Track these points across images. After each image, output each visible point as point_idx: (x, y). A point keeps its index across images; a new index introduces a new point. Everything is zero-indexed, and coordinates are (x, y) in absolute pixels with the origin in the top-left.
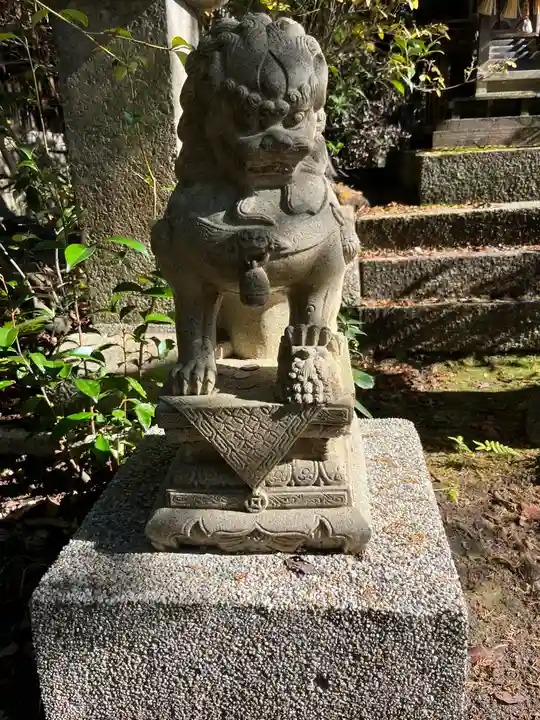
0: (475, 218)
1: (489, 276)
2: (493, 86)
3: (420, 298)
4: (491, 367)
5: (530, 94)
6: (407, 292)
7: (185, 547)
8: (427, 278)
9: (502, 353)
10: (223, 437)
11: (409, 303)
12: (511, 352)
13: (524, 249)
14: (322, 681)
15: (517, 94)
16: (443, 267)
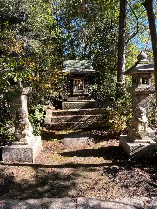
0: (67, 112)
1: (67, 120)
2: (76, 92)
3: (58, 122)
4: (66, 131)
5: (80, 94)
6: (57, 122)
7: (14, 145)
8: (59, 120)
9: (68, 129)
10: (17, 137)
11: (57, 123)
12: (69, 129)
13: (73, 116)
14: (23, 154)
15: (78, 94)
16: (61, 118)
